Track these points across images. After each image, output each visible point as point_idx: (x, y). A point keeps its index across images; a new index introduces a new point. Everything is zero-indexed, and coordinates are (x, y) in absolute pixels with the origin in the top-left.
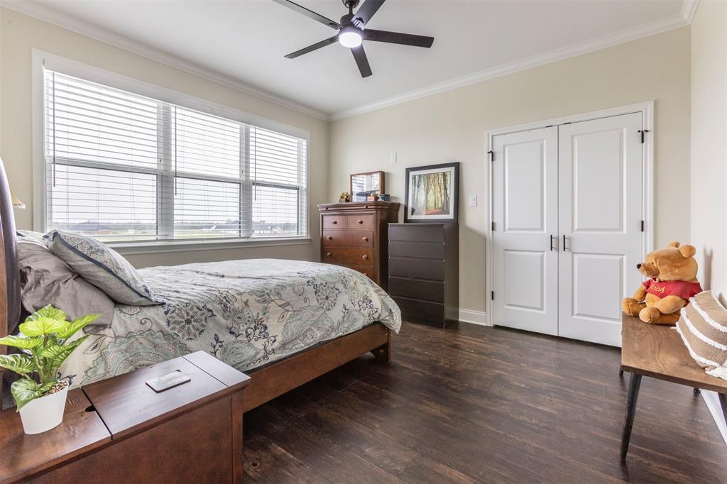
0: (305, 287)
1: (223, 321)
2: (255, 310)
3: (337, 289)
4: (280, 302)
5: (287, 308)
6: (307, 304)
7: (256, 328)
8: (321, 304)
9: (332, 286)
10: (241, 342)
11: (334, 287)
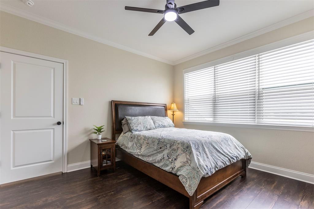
0: (156, 140)
1: (136, 141)
2: (141, 142)
3: (167, 147)
4: (147, 142)
5: (148, 145)
6: (153, 147)
7: (140, 147)
8: (157, 149)
9: (165, 144)
10: (136, 148)
11: (166, 145)
